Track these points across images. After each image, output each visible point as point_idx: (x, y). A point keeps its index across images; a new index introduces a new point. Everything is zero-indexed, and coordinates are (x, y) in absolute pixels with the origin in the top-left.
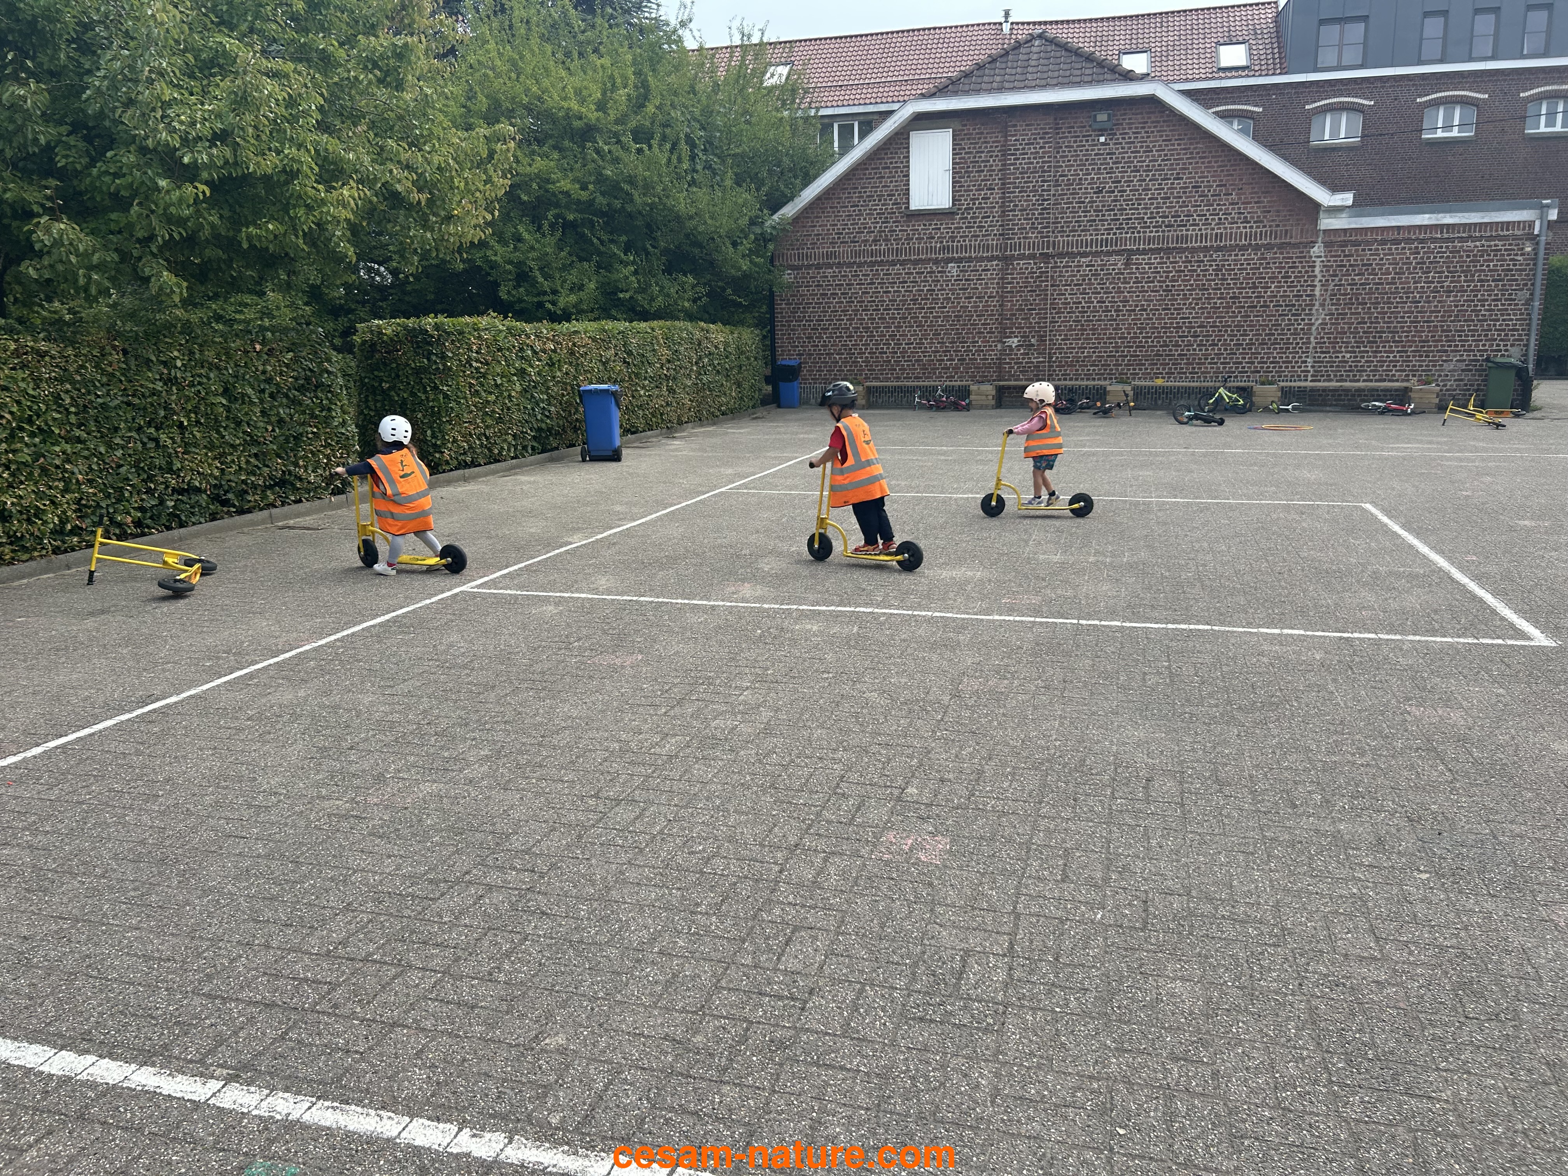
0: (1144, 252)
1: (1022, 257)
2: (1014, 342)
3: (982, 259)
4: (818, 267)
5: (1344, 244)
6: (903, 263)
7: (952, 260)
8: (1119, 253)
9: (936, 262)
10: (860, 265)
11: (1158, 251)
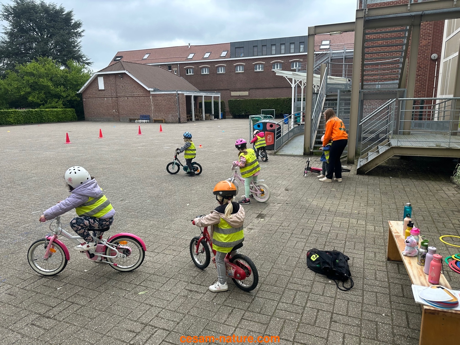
0: (129, 97)
1: (114, 97)
2: (114, 111)
3: (109, 97)
4: (88, 98)
5: (154, 96)
6: (99, 98)
7: (105, 97)
8: (126, 97)
9: (103, 98)
10: (94, 98)
11: (131, 97)
